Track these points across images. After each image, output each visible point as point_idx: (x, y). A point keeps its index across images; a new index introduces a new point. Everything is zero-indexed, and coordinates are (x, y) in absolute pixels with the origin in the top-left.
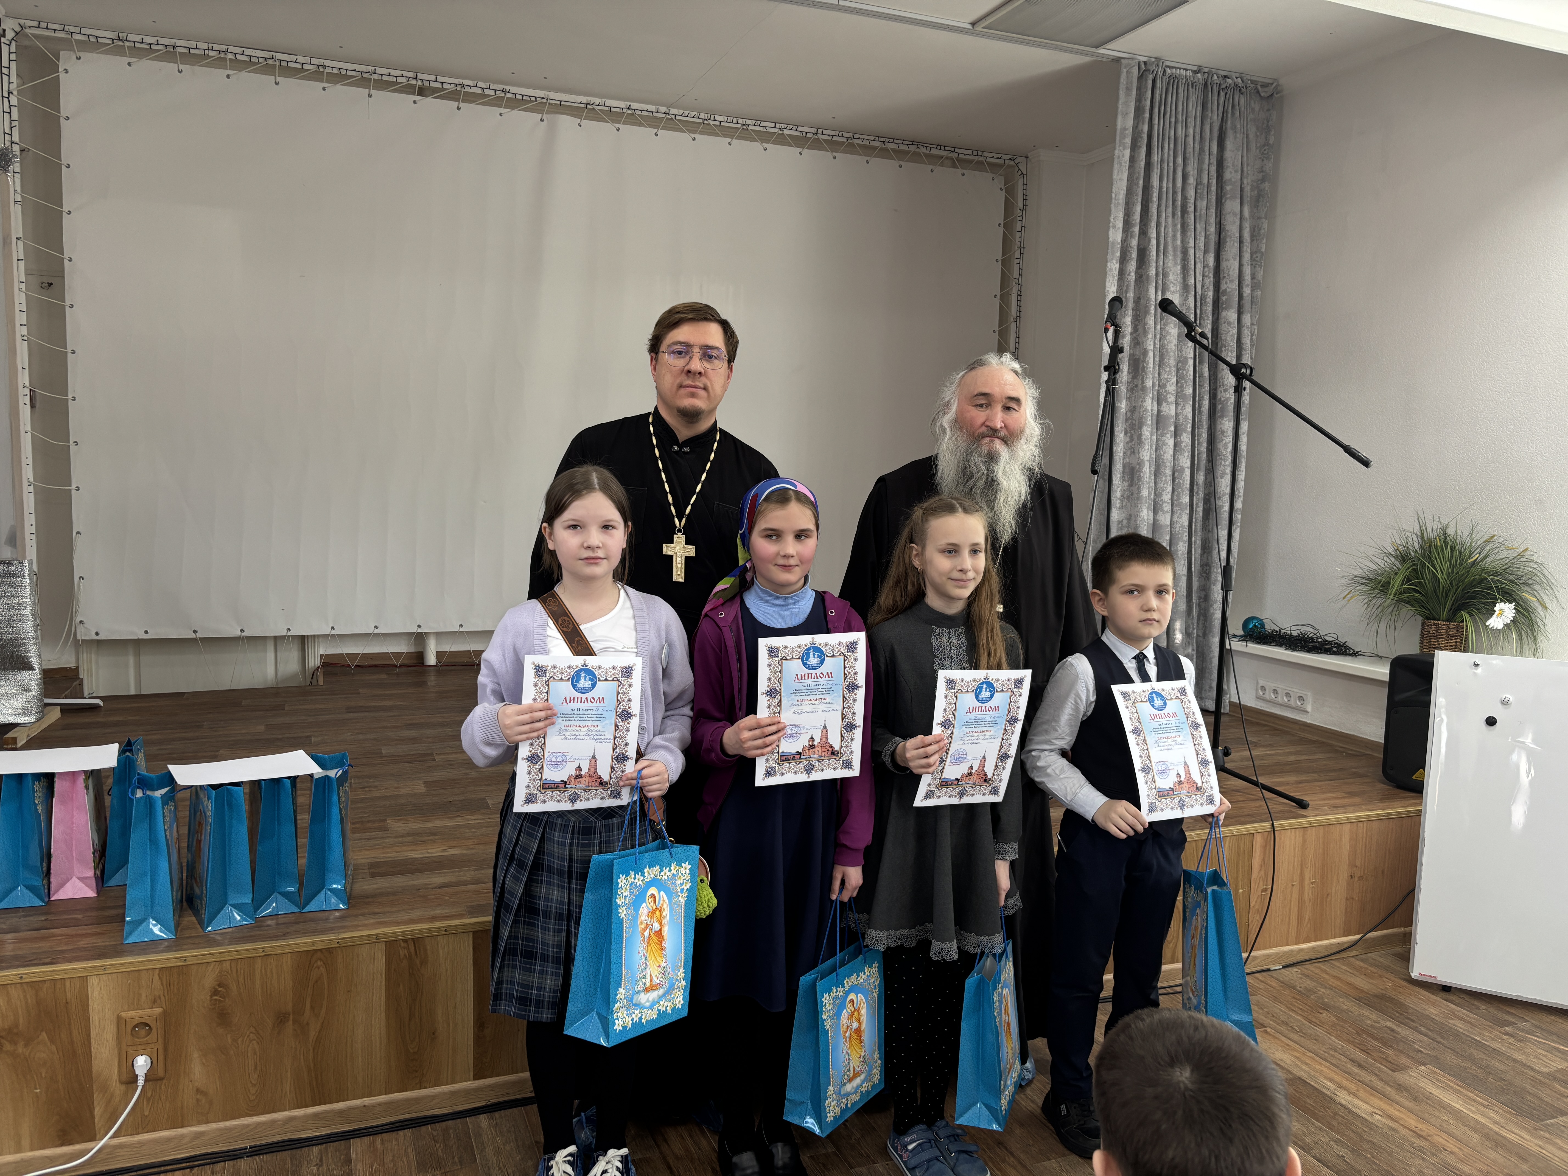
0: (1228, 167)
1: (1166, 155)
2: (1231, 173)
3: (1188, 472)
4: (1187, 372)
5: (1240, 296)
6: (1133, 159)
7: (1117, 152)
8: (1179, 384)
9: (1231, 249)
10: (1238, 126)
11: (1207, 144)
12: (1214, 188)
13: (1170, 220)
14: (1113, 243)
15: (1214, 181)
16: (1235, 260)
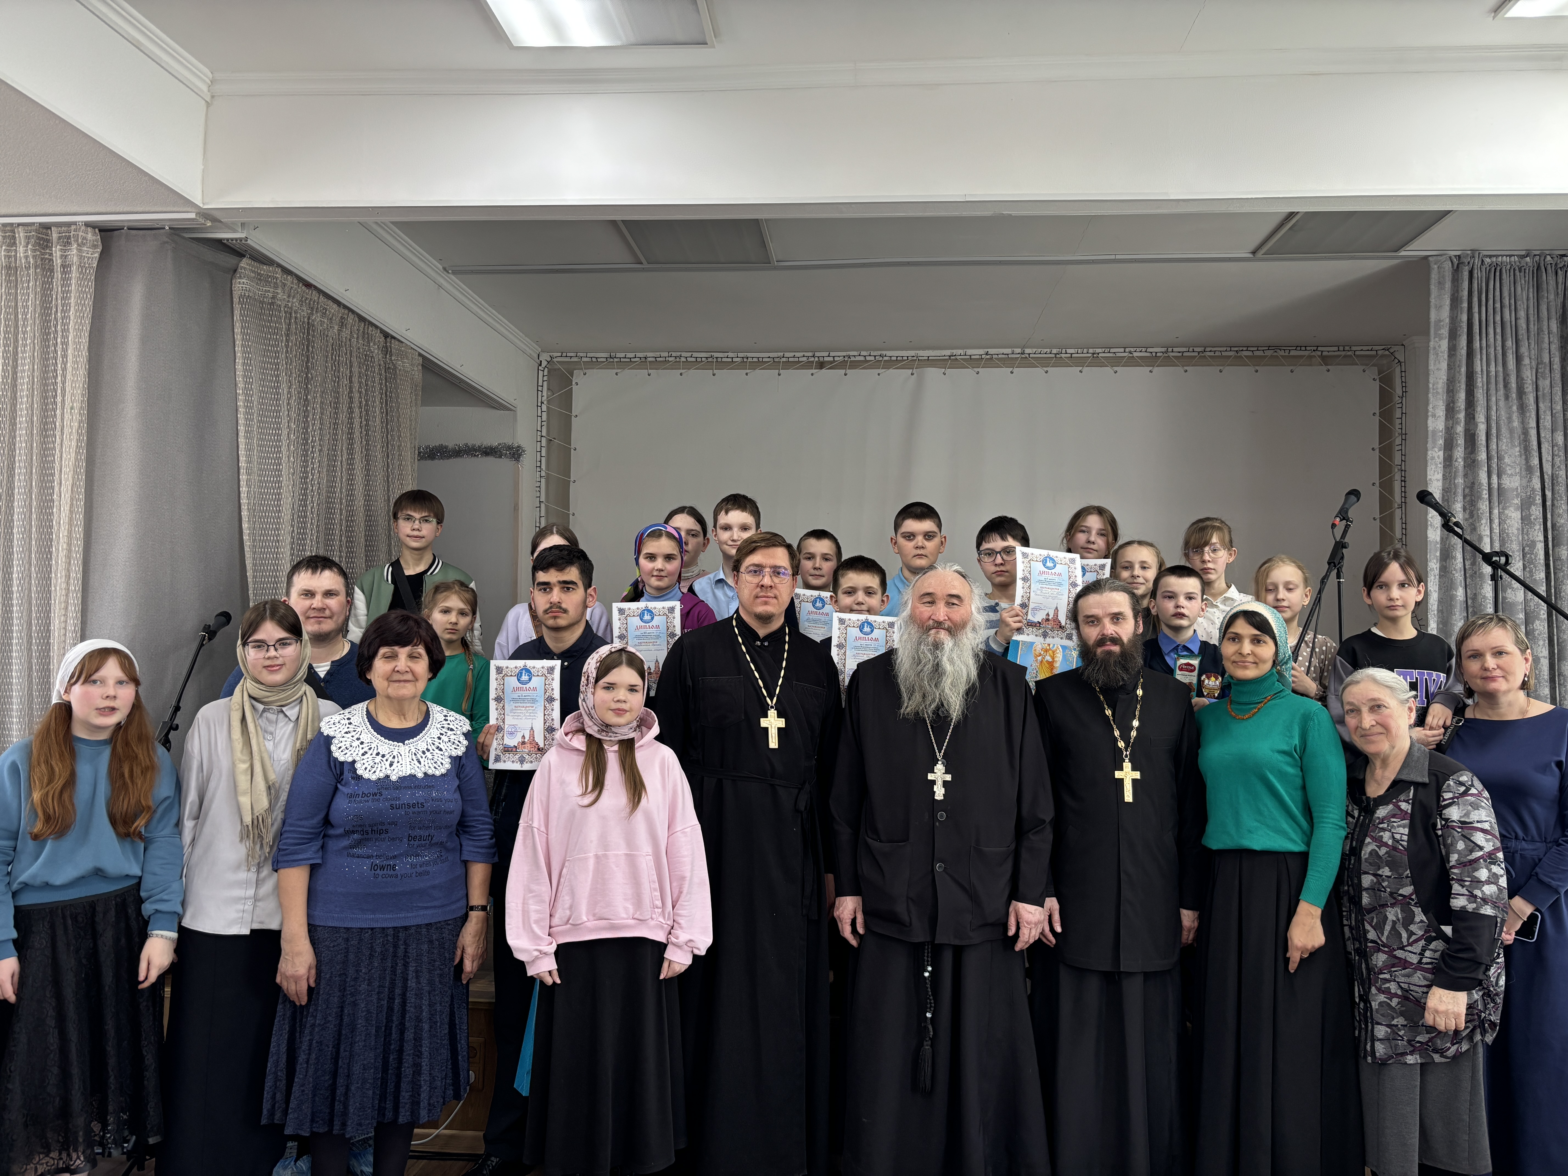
6: (1452, 350)
7: (1432, 344)
14: (1434, 432)
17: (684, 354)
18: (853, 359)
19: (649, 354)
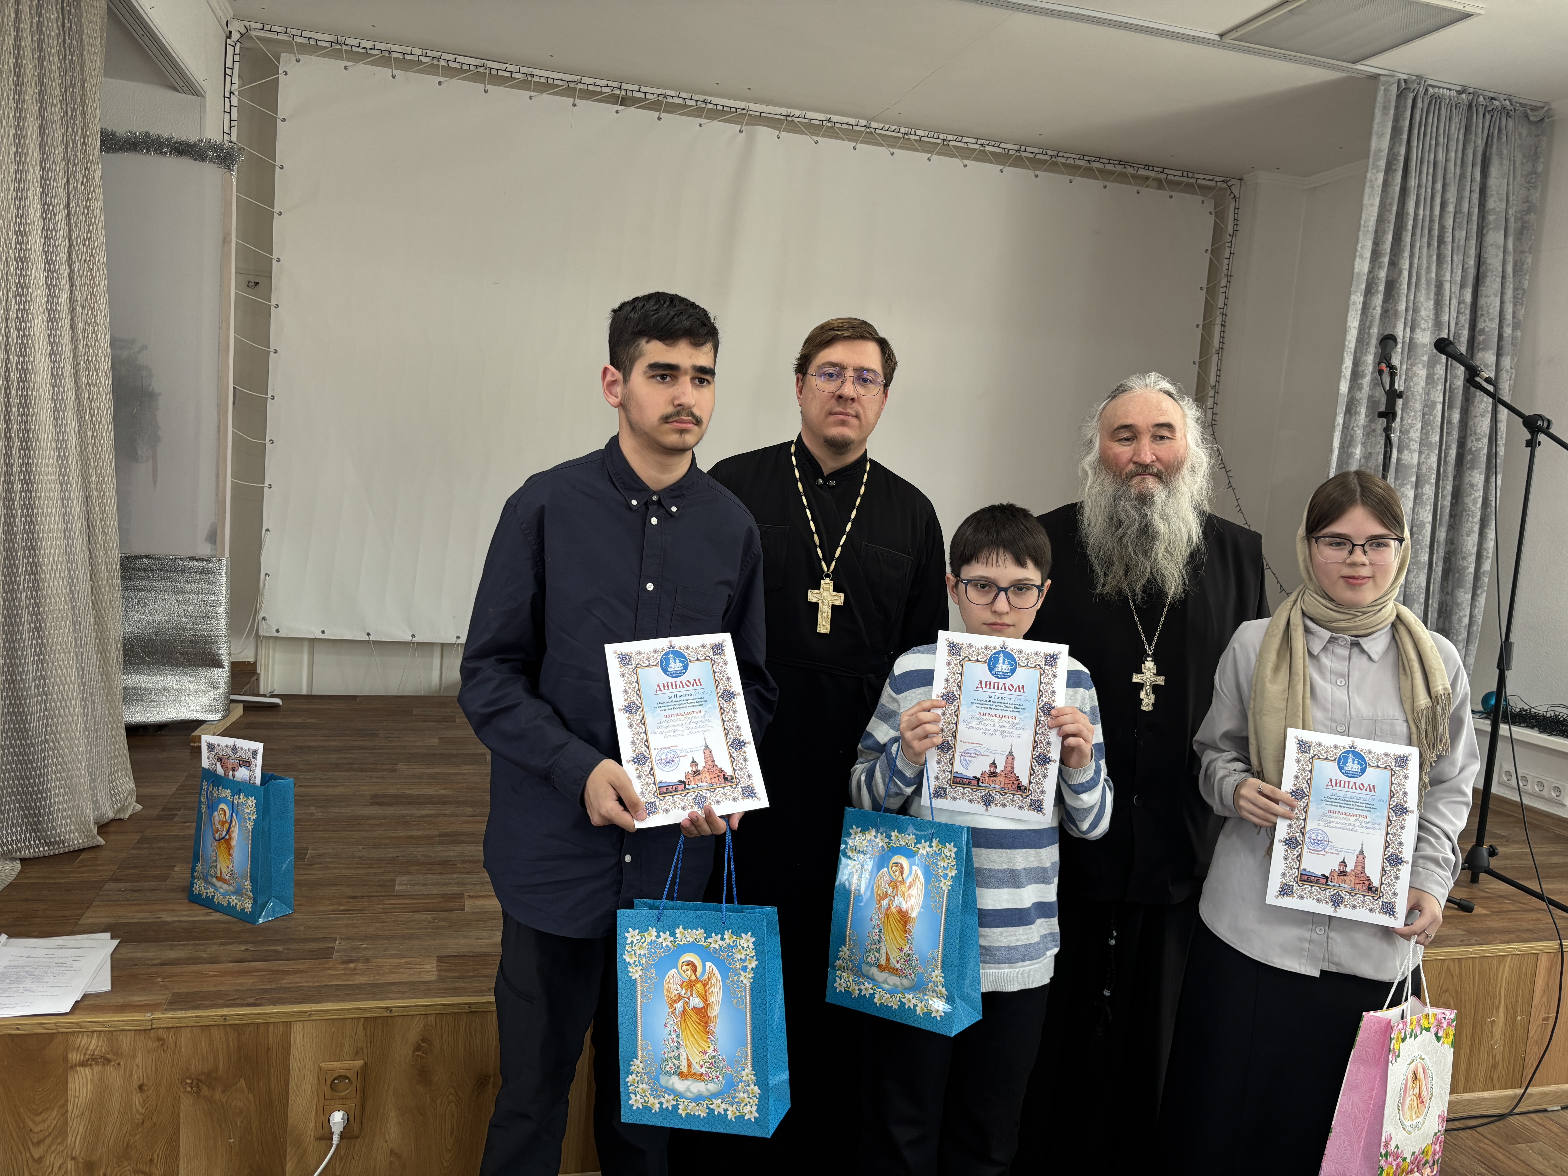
0: (1492, 195)
1: (1424, 180)
2: (1495, 202)
3: (1428, 527)
4: (1434, 418)
5: (1500, 337)
6: (1386, 184)
7: (1369, 175)
8: (1424, 431)
9: (1492, 285)
10: (1505, 152)
11: (1470, 170)
12: (1475, 218)
13: (1425, 250)
14: (1358, 274)
15: (1476, 210)
16: (1496, 296)
17: (445, 56)
18: (670, 100)
19: (394, 48)
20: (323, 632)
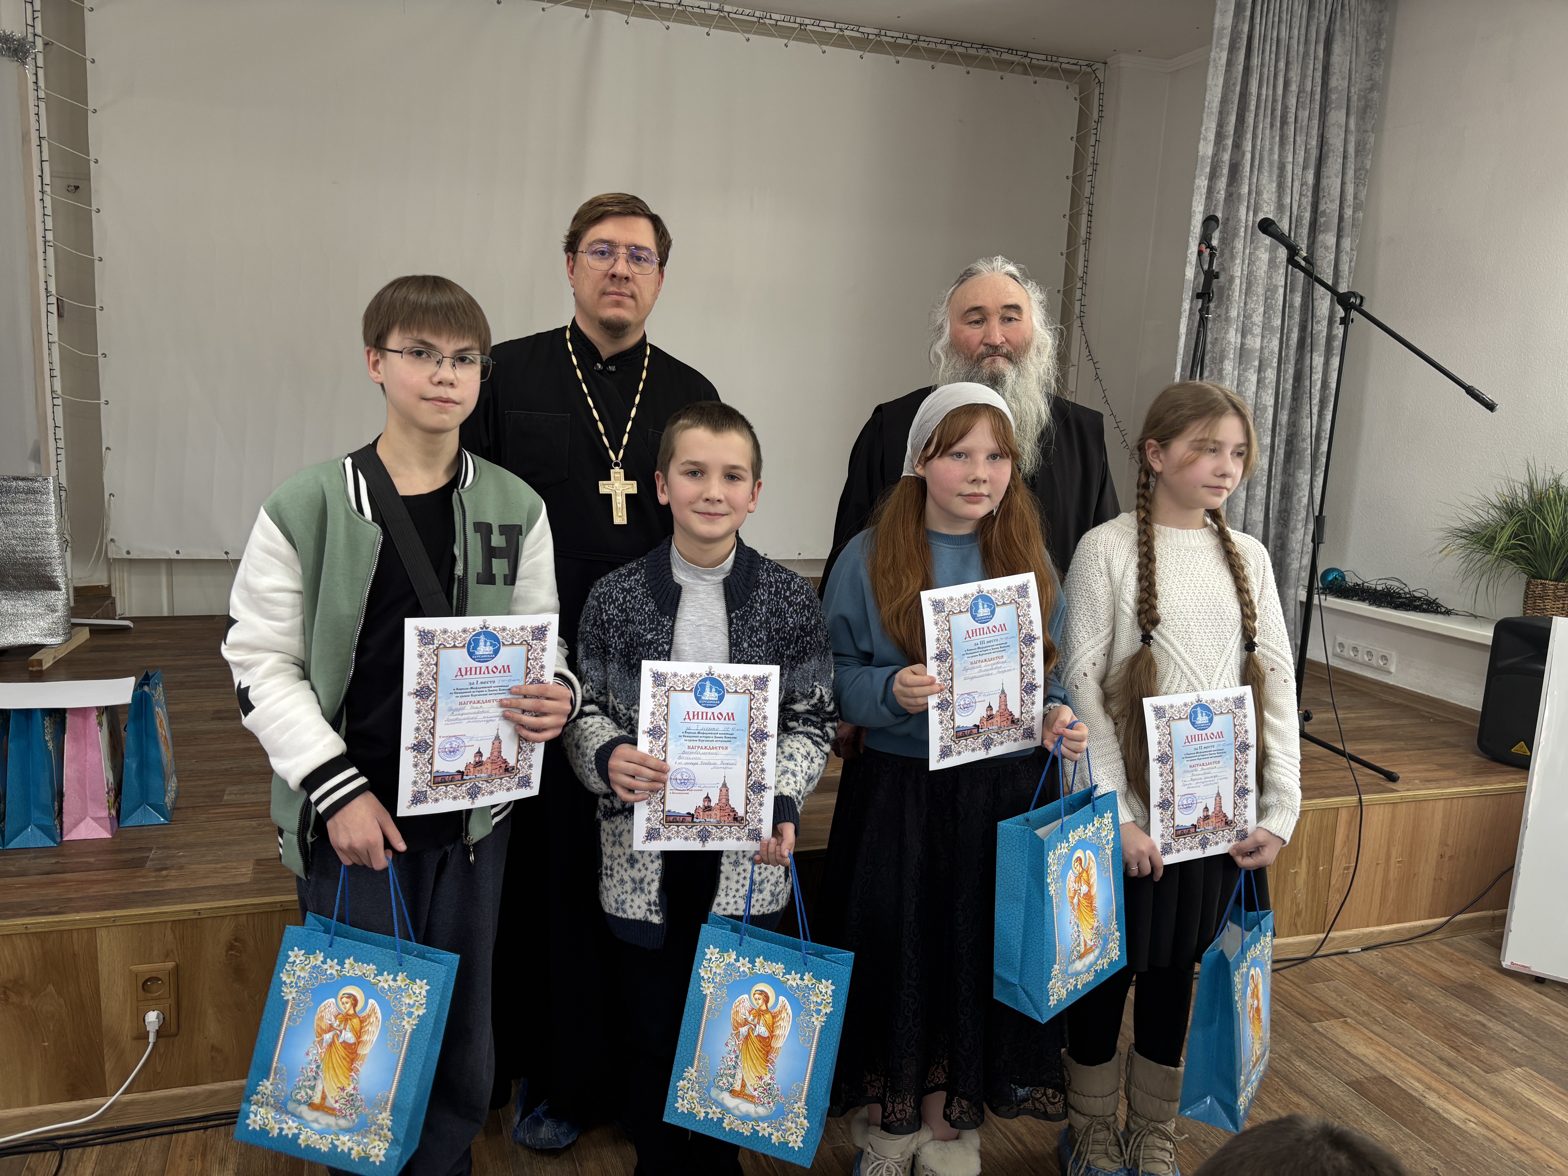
0: (1334, 73)
1: (1267, 58)
2: (1338, 80)
3: (1270, 411)
4: (1276, 302)
5: (1341, 218)
6: (1230, 63)
7: (1213, 54)
8: (1267, 315)
9: (1334, 165)
10: (1348, 28)
11: (1313, 47)
12: (1318, 97)
13: (1268, 132)
14: (1203, 157)
15: (1319, 89)
16: (1337, 177)
20: (178, 552)
